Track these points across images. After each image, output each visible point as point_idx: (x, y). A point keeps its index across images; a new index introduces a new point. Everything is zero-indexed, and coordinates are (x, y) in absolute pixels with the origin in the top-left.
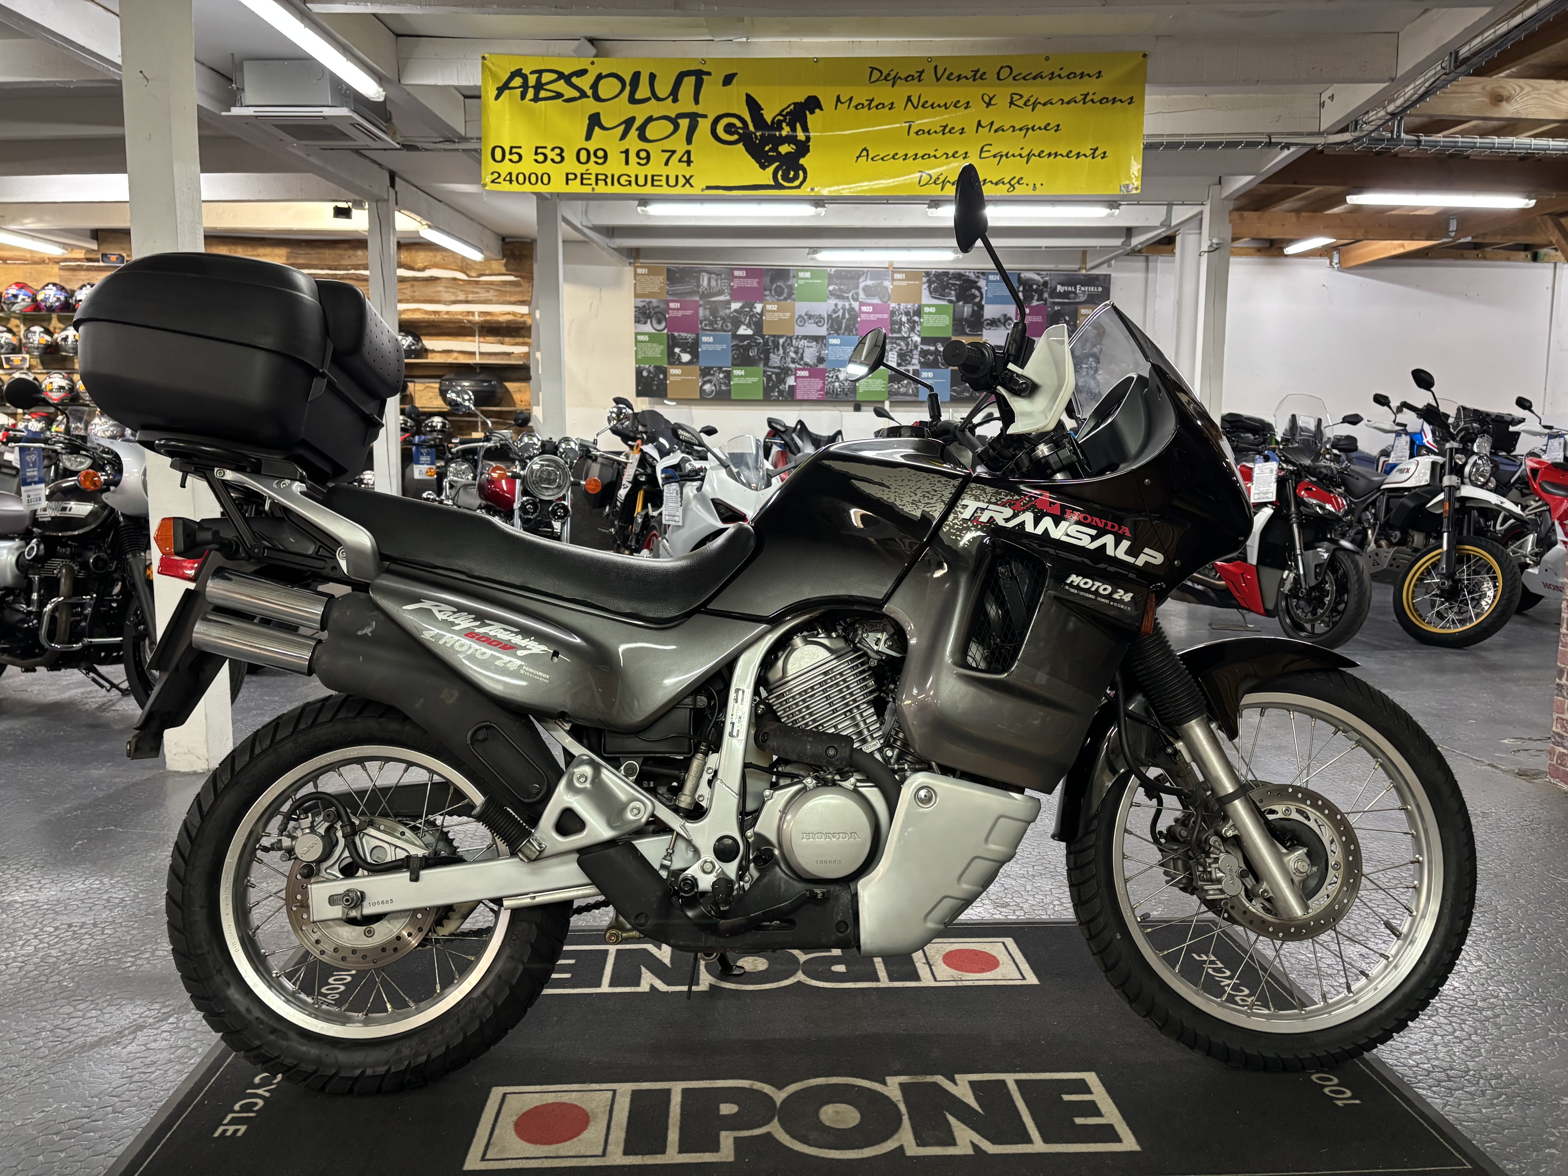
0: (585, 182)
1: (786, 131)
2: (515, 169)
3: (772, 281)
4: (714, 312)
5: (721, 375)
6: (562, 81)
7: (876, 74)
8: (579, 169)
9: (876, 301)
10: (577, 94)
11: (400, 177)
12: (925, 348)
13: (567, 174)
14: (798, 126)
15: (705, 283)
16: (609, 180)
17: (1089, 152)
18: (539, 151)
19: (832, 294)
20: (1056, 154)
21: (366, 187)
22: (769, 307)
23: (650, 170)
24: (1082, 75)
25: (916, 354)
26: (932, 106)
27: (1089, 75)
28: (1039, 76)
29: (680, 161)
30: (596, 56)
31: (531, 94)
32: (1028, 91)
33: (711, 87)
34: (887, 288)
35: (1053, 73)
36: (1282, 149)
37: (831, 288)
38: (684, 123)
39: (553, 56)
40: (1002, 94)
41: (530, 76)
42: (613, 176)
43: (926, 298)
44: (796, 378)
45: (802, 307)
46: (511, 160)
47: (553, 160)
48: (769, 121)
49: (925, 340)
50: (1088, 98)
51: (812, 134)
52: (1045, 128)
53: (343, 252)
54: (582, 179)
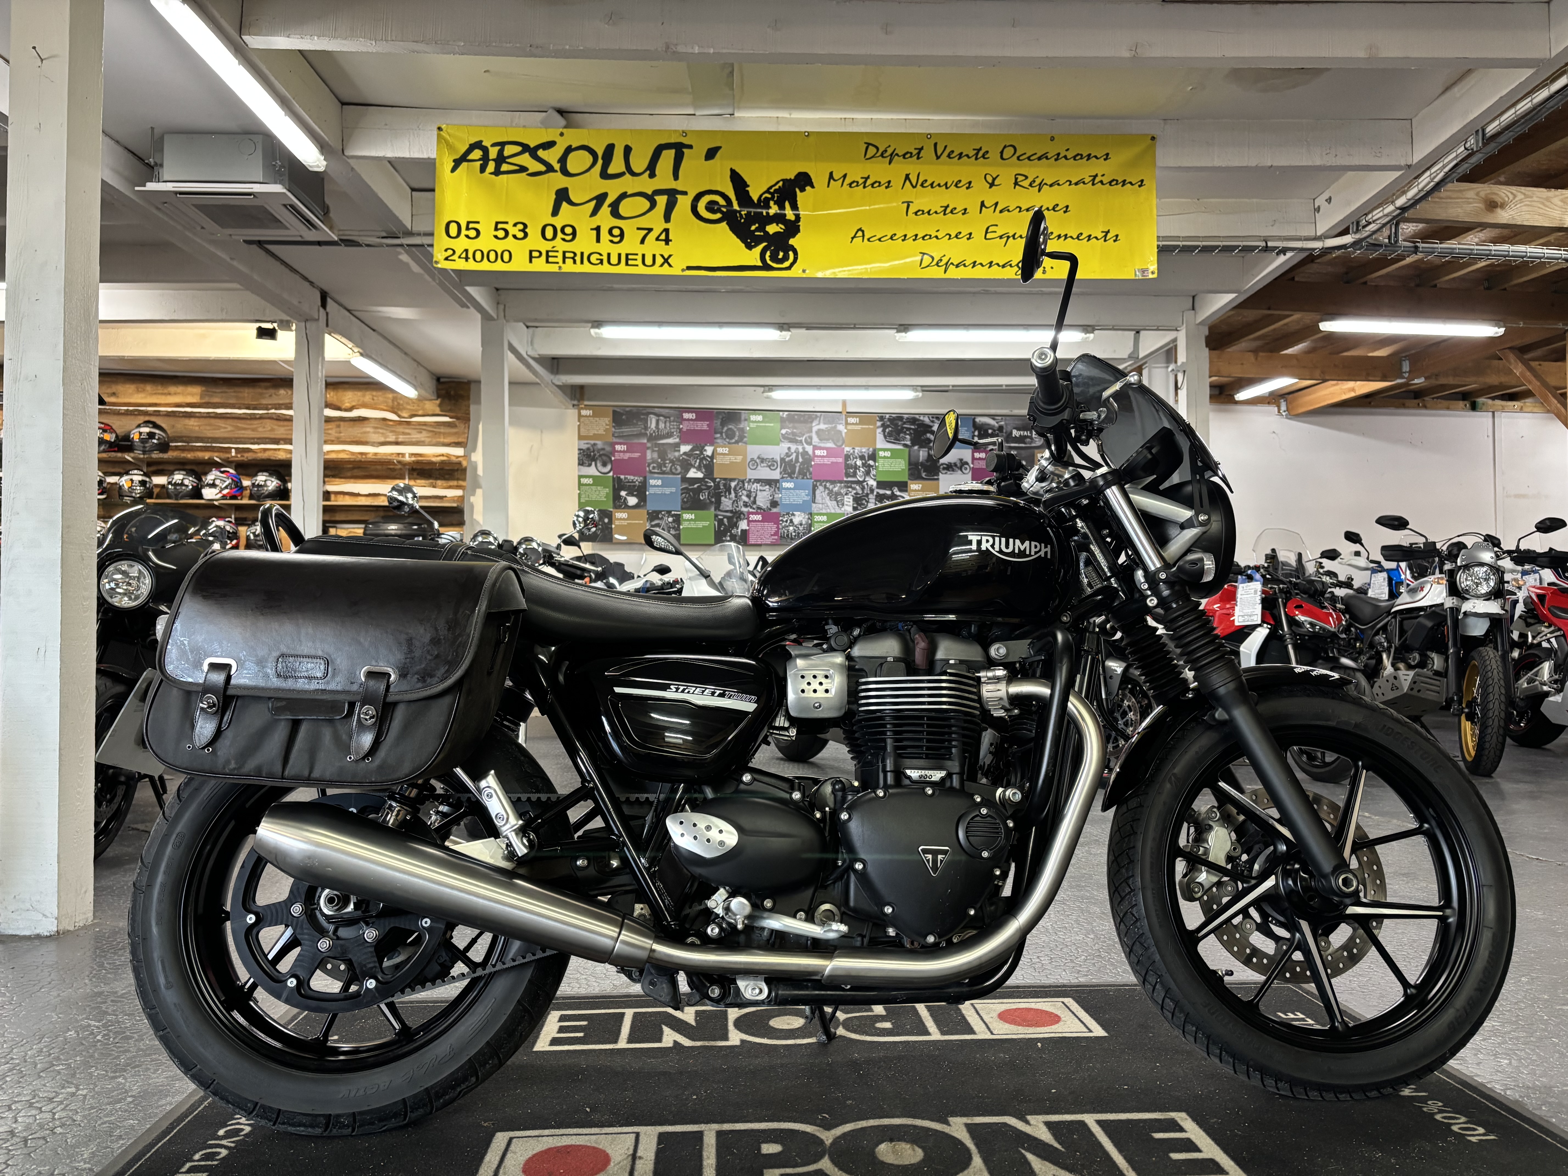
0: (551, 260)
1: (774, 210)
2: (472, 246)
3: (723, 424)
4: (662, 454)
5: (670, 519)
6: (527, 154)
7: (872, 151)
8: (544, 246)
9: (830, 445)
10: (543, 168)
11: (332, 298)
12: (881, 492)
13: (531, 252)
14: (787, 204)
15: (653, 426)
16: (578, 258)
17: (1100, 235)
18: (500, 226)
19: (785, 437)
20: (1066, 236)
21: (295, 302)
22: (720, 450)
23: (624, 248)
24: (1089, 157)
25: (872, 497)
26: (932, 185)
27: (1096, 157)
28: (1044, 156)
29: (657, 239)
30: (565, 127)
31: (491, 166)
32: (1033, 171)
33: (692, 161)
34: (840, 432)
35: (1058, 154)
36: (1278, 254)
37: (784, 431)
38: (662, 200)
39: (517, 126)
40: (1006, 175)
41: (491, 149)
42: (582, 254)
43: (881, 442)
44: (749, 522)
45: (754, 451)
46: (467, 236)
47: (515, 237)
48: (755, 198)
49: (881, 485)
50: (1097, 180)
51: (802, 213)
52: (1054, 209)
53: (264, 391)
54: (548, 256)
